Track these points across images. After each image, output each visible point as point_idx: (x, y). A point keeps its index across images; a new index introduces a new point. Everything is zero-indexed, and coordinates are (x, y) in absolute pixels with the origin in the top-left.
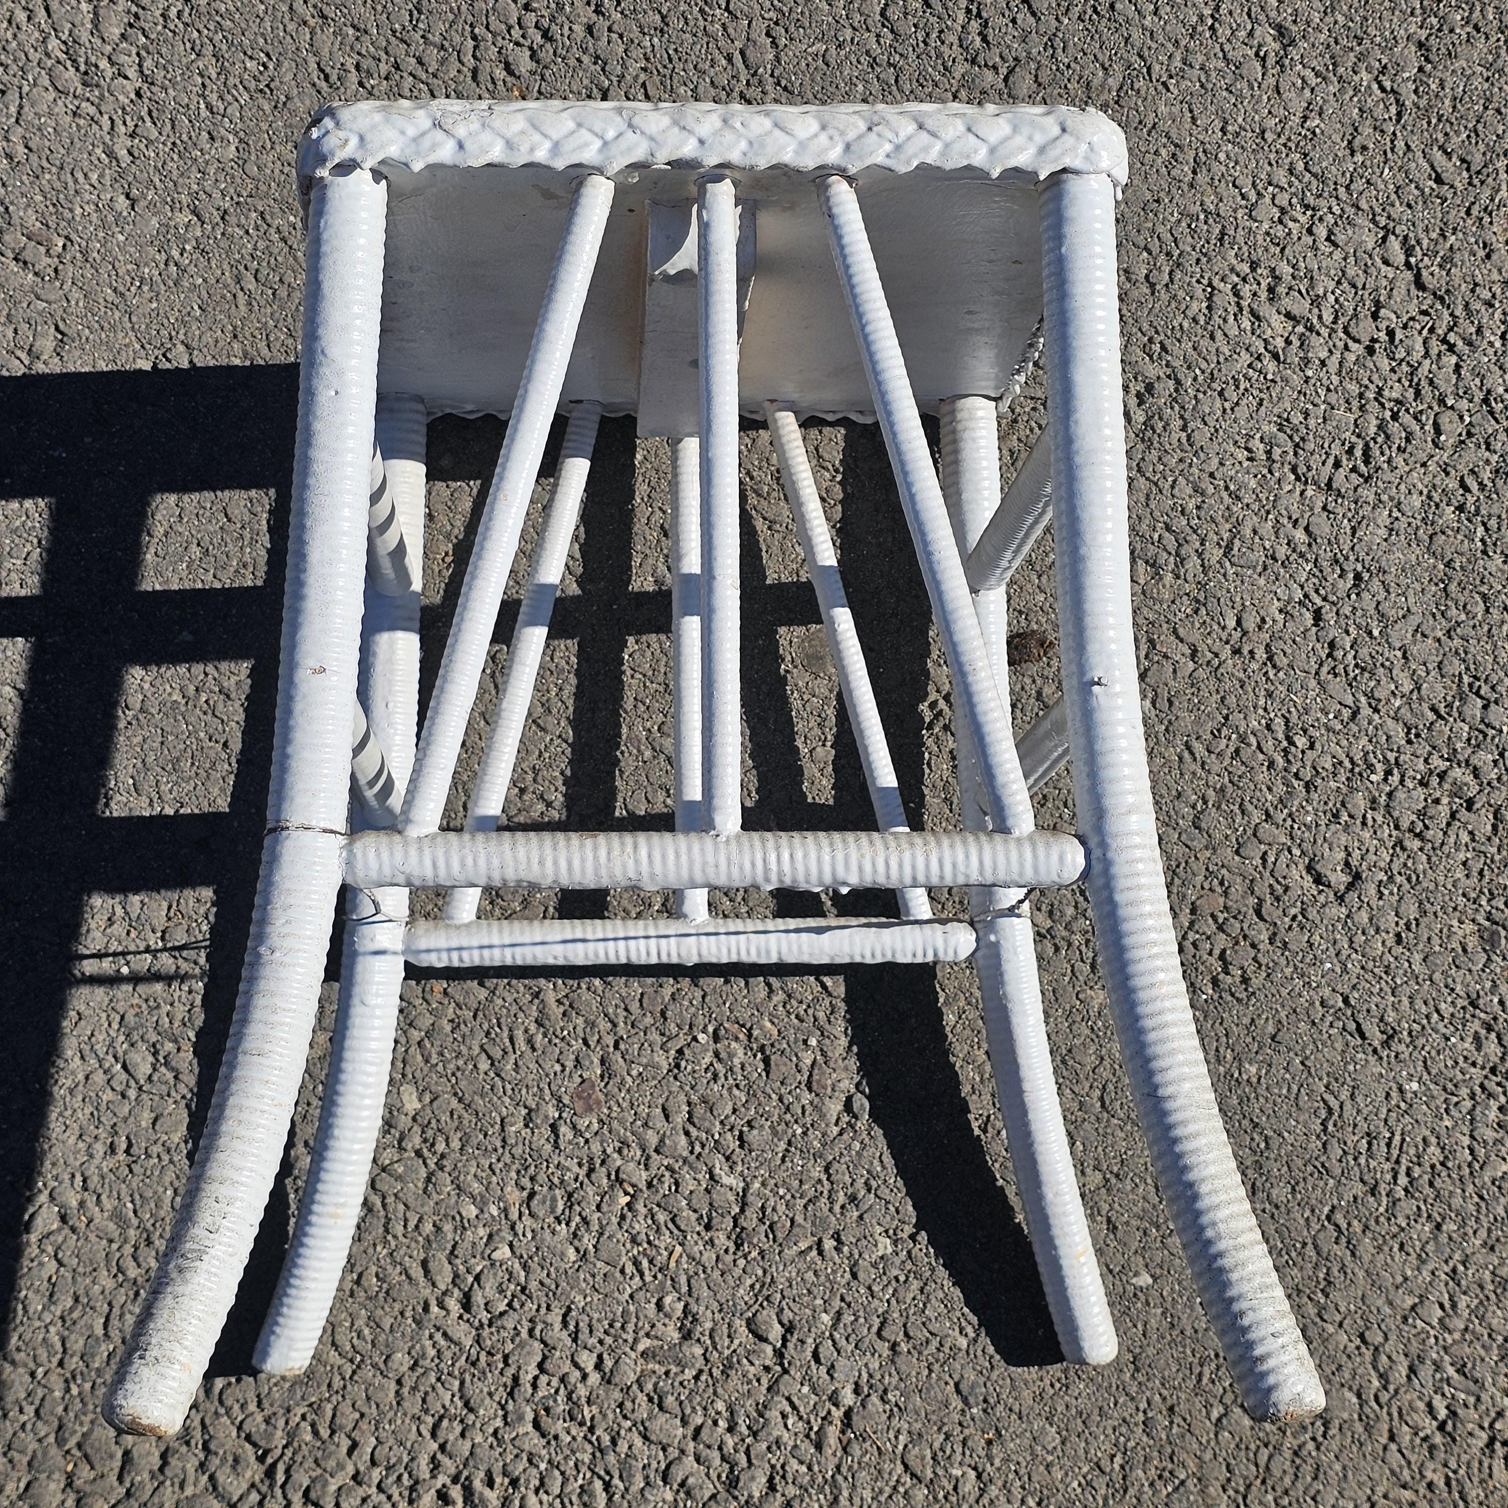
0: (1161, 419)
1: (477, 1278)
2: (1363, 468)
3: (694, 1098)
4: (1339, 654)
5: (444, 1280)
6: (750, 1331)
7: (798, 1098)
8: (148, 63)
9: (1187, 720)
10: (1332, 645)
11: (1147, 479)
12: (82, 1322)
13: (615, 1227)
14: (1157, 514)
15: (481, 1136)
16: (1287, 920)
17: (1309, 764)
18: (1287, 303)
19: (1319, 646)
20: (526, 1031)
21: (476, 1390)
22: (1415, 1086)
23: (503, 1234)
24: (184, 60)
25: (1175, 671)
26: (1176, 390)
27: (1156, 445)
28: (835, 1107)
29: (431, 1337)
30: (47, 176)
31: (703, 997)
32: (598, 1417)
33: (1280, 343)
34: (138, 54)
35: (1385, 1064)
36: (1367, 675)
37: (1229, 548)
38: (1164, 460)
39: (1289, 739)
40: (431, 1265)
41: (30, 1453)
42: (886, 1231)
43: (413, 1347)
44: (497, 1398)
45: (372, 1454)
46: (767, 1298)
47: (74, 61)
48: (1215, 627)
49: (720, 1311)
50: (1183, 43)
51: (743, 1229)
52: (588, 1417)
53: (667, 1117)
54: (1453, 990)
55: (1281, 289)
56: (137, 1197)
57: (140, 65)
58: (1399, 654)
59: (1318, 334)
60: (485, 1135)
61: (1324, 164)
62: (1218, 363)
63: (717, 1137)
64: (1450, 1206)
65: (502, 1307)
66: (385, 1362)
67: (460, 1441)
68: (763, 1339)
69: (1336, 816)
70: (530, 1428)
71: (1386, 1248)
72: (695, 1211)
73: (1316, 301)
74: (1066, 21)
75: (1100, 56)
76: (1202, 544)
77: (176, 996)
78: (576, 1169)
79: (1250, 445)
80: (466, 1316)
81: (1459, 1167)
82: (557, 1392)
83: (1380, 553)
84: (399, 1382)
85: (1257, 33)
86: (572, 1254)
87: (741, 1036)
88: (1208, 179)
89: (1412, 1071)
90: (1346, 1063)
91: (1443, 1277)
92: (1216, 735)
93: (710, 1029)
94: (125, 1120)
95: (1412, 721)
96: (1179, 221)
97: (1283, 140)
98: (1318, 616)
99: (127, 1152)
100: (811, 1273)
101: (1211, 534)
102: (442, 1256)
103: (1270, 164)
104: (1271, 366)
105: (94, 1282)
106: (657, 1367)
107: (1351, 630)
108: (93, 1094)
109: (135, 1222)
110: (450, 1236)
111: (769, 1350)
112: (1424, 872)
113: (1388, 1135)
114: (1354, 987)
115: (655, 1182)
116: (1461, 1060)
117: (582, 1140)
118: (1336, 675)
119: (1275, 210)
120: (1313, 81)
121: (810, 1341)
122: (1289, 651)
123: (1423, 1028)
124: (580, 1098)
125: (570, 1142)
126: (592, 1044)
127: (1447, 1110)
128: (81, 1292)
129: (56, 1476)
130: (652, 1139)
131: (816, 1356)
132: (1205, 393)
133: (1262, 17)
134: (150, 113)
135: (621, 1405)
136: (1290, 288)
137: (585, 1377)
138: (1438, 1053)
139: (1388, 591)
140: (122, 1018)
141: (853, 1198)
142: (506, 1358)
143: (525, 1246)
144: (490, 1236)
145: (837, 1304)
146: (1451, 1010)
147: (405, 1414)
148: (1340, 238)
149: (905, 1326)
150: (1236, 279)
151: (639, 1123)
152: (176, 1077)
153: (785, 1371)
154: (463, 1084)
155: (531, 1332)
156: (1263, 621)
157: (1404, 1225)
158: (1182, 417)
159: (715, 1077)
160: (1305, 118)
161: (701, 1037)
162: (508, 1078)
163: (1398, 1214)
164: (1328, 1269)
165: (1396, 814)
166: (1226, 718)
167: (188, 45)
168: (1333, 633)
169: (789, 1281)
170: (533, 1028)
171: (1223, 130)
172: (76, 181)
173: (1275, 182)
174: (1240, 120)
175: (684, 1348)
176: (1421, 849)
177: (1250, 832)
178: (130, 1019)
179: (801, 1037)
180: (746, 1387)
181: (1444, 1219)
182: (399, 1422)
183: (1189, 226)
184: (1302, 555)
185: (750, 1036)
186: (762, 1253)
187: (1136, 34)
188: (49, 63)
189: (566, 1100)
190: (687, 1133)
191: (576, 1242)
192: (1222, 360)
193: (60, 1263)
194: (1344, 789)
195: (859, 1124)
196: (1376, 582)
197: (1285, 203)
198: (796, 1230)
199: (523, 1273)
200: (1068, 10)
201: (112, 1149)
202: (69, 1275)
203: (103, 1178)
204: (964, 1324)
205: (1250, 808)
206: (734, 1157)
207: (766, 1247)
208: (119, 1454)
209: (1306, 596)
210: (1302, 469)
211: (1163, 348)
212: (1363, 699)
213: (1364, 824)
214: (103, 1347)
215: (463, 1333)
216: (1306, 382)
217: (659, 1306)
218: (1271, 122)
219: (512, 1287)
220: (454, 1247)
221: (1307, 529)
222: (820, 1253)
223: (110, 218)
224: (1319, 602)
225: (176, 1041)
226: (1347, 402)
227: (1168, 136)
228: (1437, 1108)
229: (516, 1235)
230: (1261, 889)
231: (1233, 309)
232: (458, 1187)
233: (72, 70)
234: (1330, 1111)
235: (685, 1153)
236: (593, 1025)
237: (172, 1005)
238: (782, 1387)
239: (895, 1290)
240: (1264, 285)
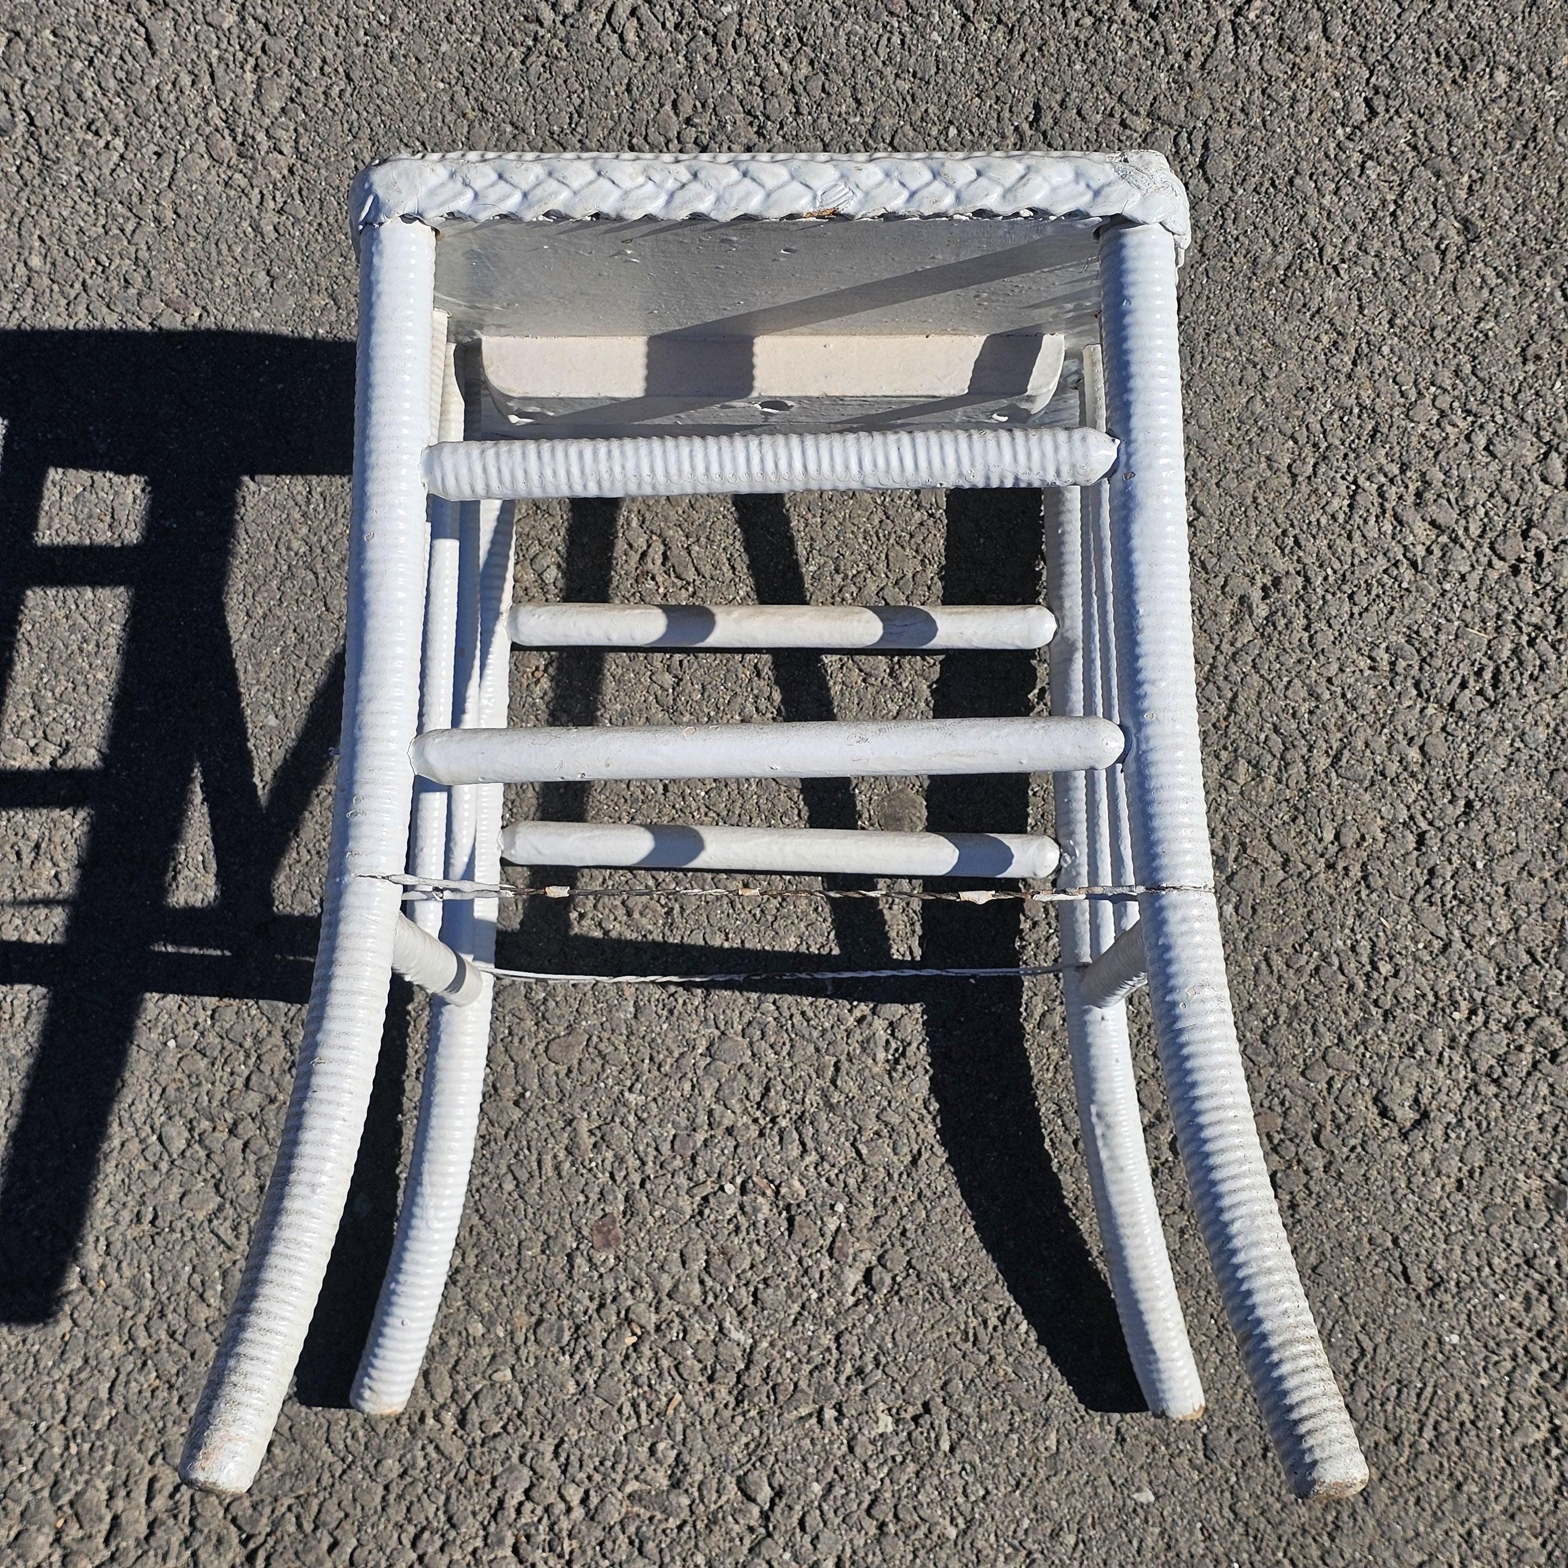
0: (1284, 615)
1: (476, 1396)
2: (1490, 692)
3: (714, 1248)
4: (1438, 882)
5: (443, 1392)
6: (740, 1489)
7: (817, 1262)
8: (304, 141)
9: (1270, 929)
10: (1432, 872)
11: (1262, 676)
12: (89, 1384)
13: (618, 1365)
14: (1267, 713)
15: (497, 1256)
16: (1345, 1150)
17: (1390, 992)
18: (1432, 510)
19: (1418, 871)
20: (555, 1157)
21: (460, 1507)
22: (1455, 1339)
23: (506, 1356)
24: (340, 141)
25: (1263, 879)
26: (1304, 588)
27: (1275, 642)
28: (853, 1277)
29: (423, 1448)
30: (192, 244)
31: (736, 1147)
32: (577, 1552)
33: (1420, 551)
34: (296, 130)
35: (1427, 1312)
36: (1464, 908)
37: (1337, 758)
38: (1282, 659)
39: (1372, 963)
40: (432, 1377)
41: (24, 1503)
42: (889, 1410)
43: (404, 1455)
44: (480, 1518)
45: (352, 1554)
46: (761, 1459)
47: (232, 130)
48: (1312, 837)
49: (712, 1465)
50: (1361, 227)
51: (745, 1386)
52: (567, 1550)
53: (684, 1263)
54: (1509, 1246)
55: (1430, 496)
56: (156, 1268)
57: (296, 142)
58: (1501, 890)
59: (1462, 547)
60: (502, 1256)
61: (1493, 370)
62: (1353, 565)
63: (731, 1290)
64: (1474, 1467)
65: (497, 1429)
66: (376, 1466)
67: (439, 1556)
68: (751, 1499)
69: (1412, 1049)
70: (508, 1552)
71: (1401, 1501)
72: (700, 1361)
73: (1464, 513)
74: (1241, 192)
75: (1271, 233)
76: (1310, 751)
77: (218, 1075)
78: (587, 1302)
79: (1374, 654)
80: (460, 1433)
81: (1490, 1428)
82: (540, 1521)
83: (1496, 783)
84: (386, 1488)
85: (1441, 225)
86: (572, 1387)
87: (769, 1192)
88: (1367, 372)
89: (1454, 1323)
90: (1387, 1306)
91: (1457, 1538)
92: (1297, 949)
93: (739, 1180)
94: (155, 1191)
95: (1507, 962)
96: (1331, 412)
97: (1452, 339)
98: (1421, 840)
99: (152, 1222)
100: (808, 1441)
101: (1321, 742)
102: (444, 1370)
103: (1436, 363)
104: (1407, 574)
105: (104, 1346)
106: (642, 1511)
107: (1454, 859)
108: (126, 1162)
109: (151, 1293)
110: (454, 1351)
111: (756, 1511)
112: (1496, 1119)
113: (1419, 1385)
114: (1406, 1229)
115: (664, 1326)
116: (1507, 1319)
117: (596, 1275)
118: (1431, 904)
119: (1435, 412)
120: (1493, 281)
121: (798, 1508)
122: (1386, 873)
123: (1473, 1280)
124: (600, 1232)
125: (584, 1275)
126: (619, 1179)
127: (1485, 1369)
128: (91, 1354)
129: (46, 1529)
130: (666, 1283)
131: (802, 1523)
132: (1334, 594)
133: (1448, 209)
134: (300, 191)
135: (601, 1544)
136: (1439, 496)
137: (569, 1510)
138: (1485, 1308)
139: (1498, 824)
140: (164, 1090)
141: (860, 1372)
142: (494, 1480)
143: (527, 1372)
144: (494, 1357)
145: (829, 1475)
146: (1504, 1265)
147: (389, 1520)
148: (1500, 449)
149: (895, 1507)
150: (1383, 480)
151: (655, 1265)
152: (208, 1156)
153: (769, 1535)
154: (486, 1201)
155: (522, 1458)
156: (1363, 838)
157: (1423, 1479)
158: (1306, 616)
159: (737, 1229)
160: (1479, 319)
161: (729, 1188)
162: (531, 1202)
163: (1418, 1467)
164: (1338, 1513)
165: (1475, 1056)
166: (1310, 934)
167: (346, 126)
168: (1435, 859)
169: (785, 1445)
170: (562, 1154)
171: (1391, 323)
172: (219, 252)
173: (1438, 382)
174: (1410, 314)
175: (671, 1496)
176: (1496, 1096)
177: (1319, 1054)
178: (171, 1092)
179: (829, 1201)
180: (728, 1545)
181: (1466, 1479)
182: (381, 1527)
183: (1341, 419)
184: (1413, 775)
185: (777, 1193)
186: (761, 1413)
187: (1313, 213)
188: (208, 130)
189: (586, 1231)
190: (702, 1282)
191: (577, 1375)
192: (1356, 561)
193: (75, 1324)
194: (1424, 1024)
195: (876, 1297)
196: (1487, 813)
197: (1445, 406)
198: (798, 1395)
199: (521, 1398)
200: (1244, 180)
201: (138, 1218)
202: (81, 1336)
203: (126, 1245)
204: (956, 1514)
205: (1322, 1029)
206: (746, 1313)
207: (766, 1407)
208: (108, 1518)
209: (1411, 818)
210: (1425, 685)
211: (1297, 542)
212: (1457, 933)
213: (1440, 1061)
214: (106, 1411)
215: (455, 1449)
216: (1442, 595)
217: (652, 1450)
218: (1443, 320)
219: (509, 1410)
220: (457, 1362)
221: (1422, 748)
222: (820, 1421)
223: (249, 293)
224: (1424, 825)
225: (212, 1120)
226: (1483, 621)
227: (1331, 322)
228: (1475, 1364)
229: (519, 1359)
230: (1324, 1115)
231: (1375, 510)
232: (468, 1304)
233: (229, 139)
234: (1363, 1352)
235: (698, 1302)
236: (622, 1160)
237: (213, 1084)
238: (764, 1550)
239: (890, 1470)
240: (1412, 488)
